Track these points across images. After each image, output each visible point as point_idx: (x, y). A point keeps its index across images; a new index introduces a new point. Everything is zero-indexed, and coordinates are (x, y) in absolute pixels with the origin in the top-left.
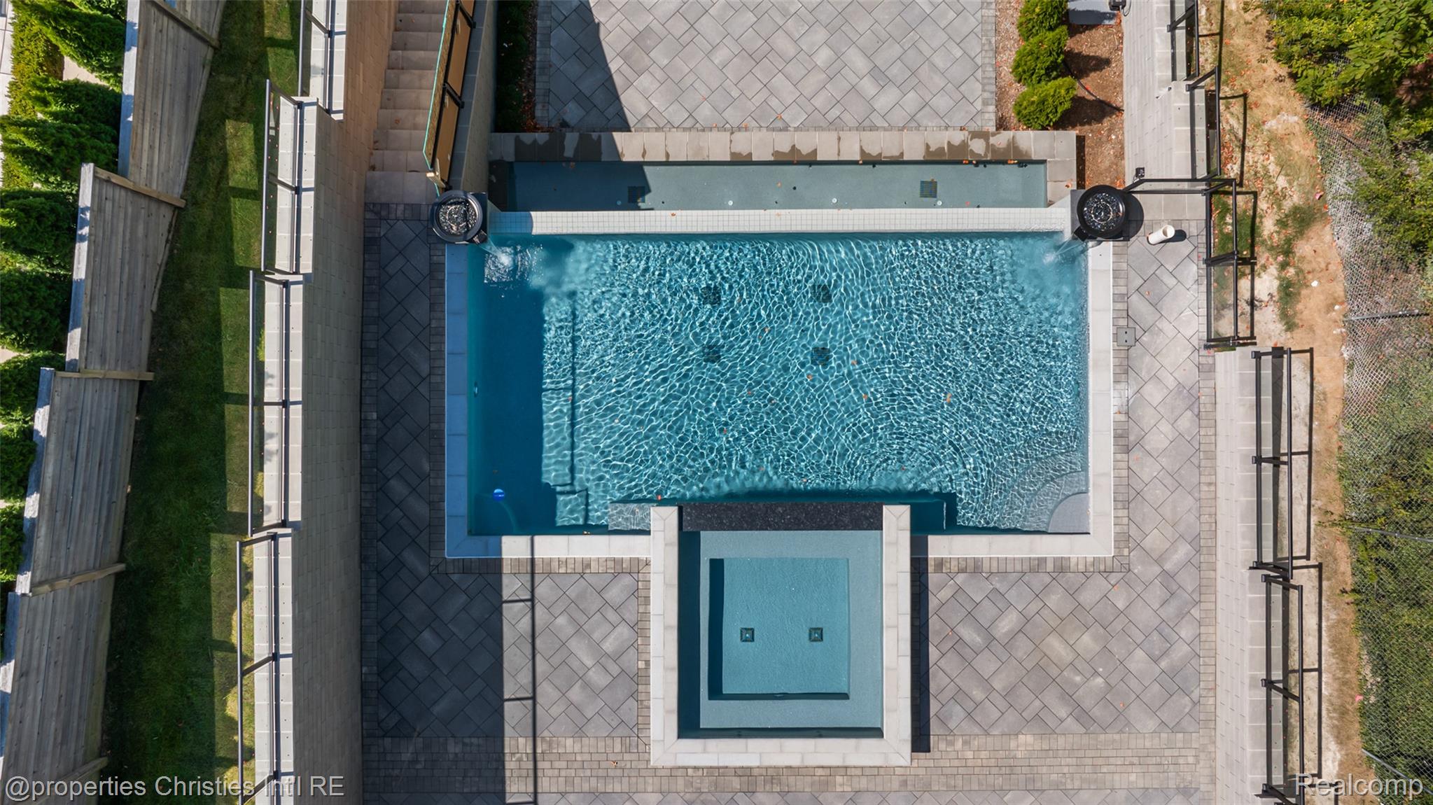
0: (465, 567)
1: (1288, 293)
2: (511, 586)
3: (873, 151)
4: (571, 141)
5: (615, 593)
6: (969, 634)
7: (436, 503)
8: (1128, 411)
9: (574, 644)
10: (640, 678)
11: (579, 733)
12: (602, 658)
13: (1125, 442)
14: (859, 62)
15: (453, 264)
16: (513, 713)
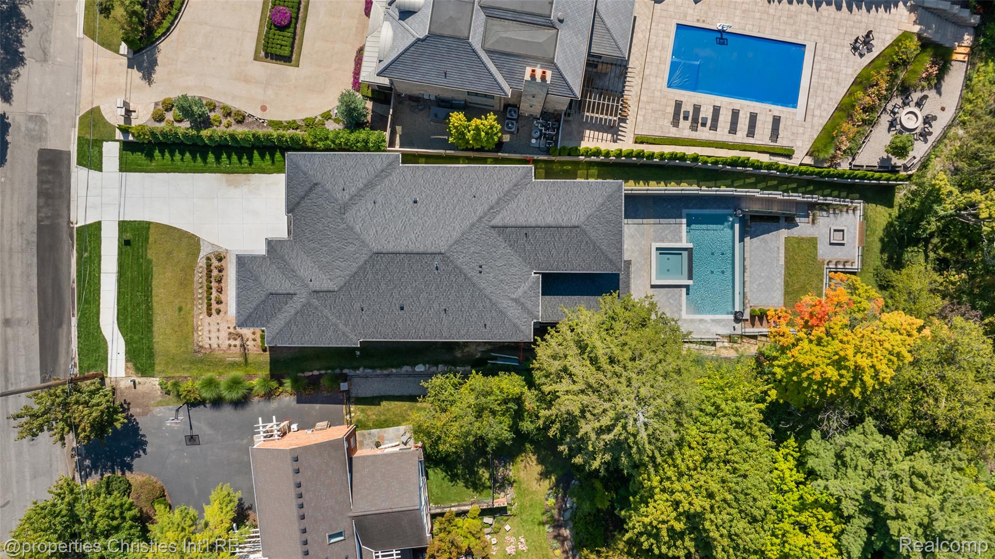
0: (681, 213)
1: (725, 348)
2: (678, 220)
3: (746, 283)
4: (748, 229)
5: (677, 237)
6: (670, 294)
7: (692, 208)
8: (706, 321)
9: (668, 231)
10: (663, 241)
11: (654, 231)
12: (666, 235)
13: (701, 321)
14: (762, 281)
15: (730, 211)
16: (657, 220)
